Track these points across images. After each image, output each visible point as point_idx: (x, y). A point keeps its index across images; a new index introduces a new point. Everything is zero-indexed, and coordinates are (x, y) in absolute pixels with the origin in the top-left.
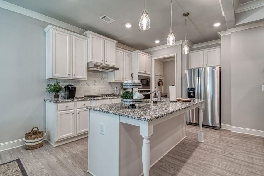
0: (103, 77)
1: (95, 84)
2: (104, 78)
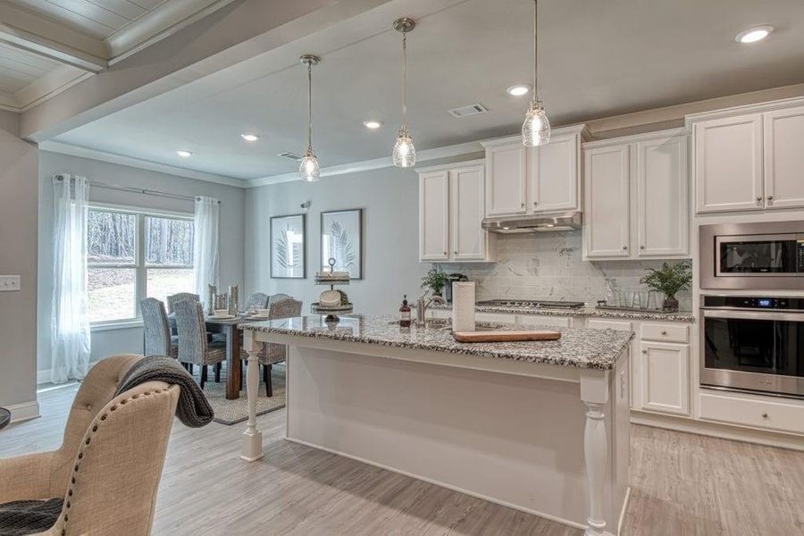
0: (568, 246)
1: (536, 269)
2: (571, 250)
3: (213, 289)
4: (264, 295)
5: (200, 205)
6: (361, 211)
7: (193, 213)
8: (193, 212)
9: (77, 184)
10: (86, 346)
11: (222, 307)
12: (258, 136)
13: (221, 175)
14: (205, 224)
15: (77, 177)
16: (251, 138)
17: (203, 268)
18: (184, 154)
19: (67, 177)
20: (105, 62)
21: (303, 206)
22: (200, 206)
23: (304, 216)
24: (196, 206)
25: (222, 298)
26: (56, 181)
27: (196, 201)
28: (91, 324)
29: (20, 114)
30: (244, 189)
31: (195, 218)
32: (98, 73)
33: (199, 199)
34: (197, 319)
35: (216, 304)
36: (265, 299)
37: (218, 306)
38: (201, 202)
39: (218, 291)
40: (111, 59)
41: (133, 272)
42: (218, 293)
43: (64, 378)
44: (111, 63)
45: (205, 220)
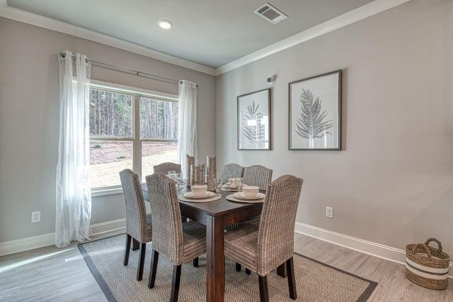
3: (191, 160)
4: (238, 166)
5: (182, 87)
6: (341, 73)
8: (176, 93)
9: (78, 60)
10: (87, 211)
11: (200, 182)
14: (186, 103)
15: (78, 55)
17: (185, 142)
19: (69, 54)
21: (269, 80)
23: (270, 91)
24: (179, 89)
25: (201, 169)
26: (60, 59)
27: (180, 85)
28: (92, 189)
30: (216, 77)
33: (182, 83)
34: (169, 201)
35: (193, 176)
36: (241, 171)
37: (196, 180)
38: (183, 85)
39: (196, 161)
41: (130, 144)
42: (196, 165)
43: (67, 241)
45: (186, 101)
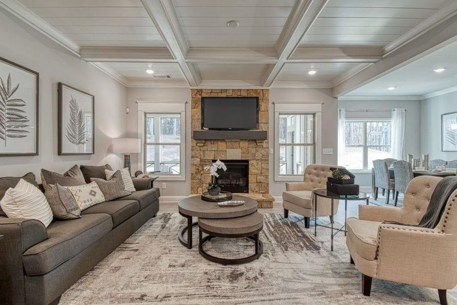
3: (410, 156)
7: (391, 118)
11: (418, 165)
12: (444, 68)
13: (415, 96)
14: (397, 123)
15: (342, 109)
16: (440, 70)
17: (396, 146)
18: (391, 89)
20: (380, 57)
22: (395, 113)
24: (392, 114)
25: (418, 161)
27: (393, 112)
29: (332, 88)
30: (420, 101)
31: (391, 121)
32: (375, 62)
33: (394, 110)
36: (444, 163)
37: (415, 165)
38: (395, 112)
40: (384, 54)
41: (361, 149)
44: (384, 56)
45: (397, 121)
